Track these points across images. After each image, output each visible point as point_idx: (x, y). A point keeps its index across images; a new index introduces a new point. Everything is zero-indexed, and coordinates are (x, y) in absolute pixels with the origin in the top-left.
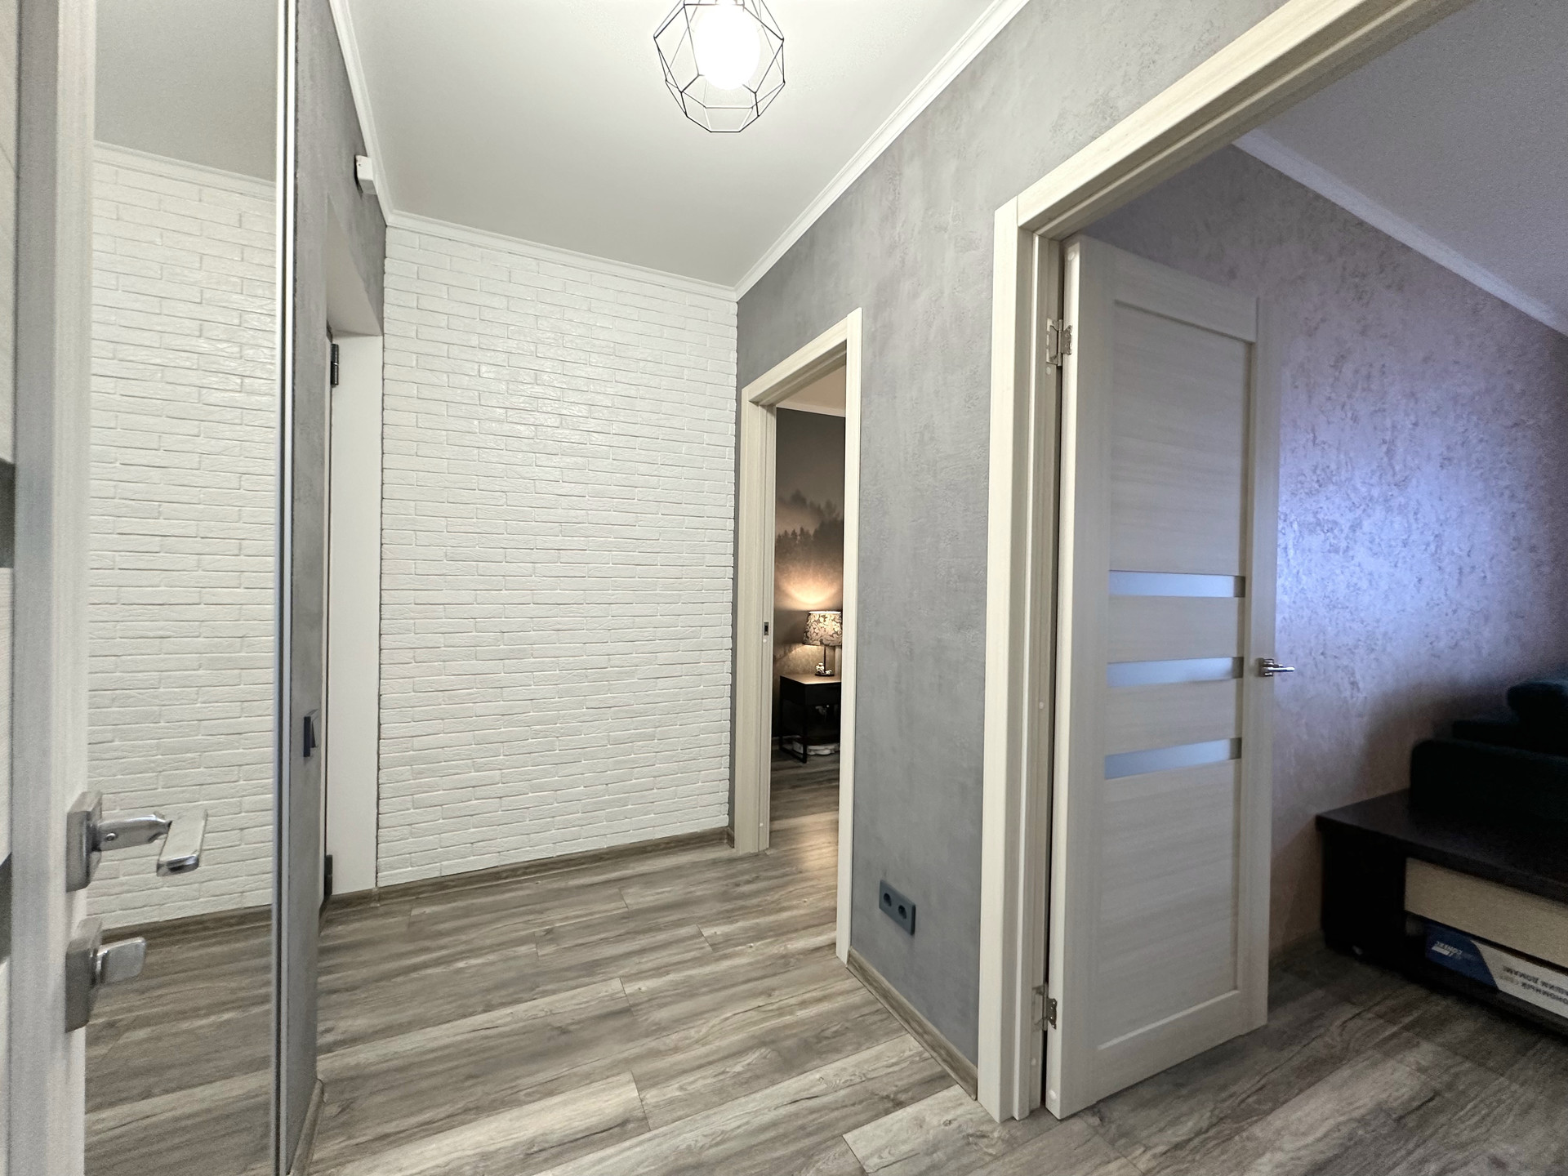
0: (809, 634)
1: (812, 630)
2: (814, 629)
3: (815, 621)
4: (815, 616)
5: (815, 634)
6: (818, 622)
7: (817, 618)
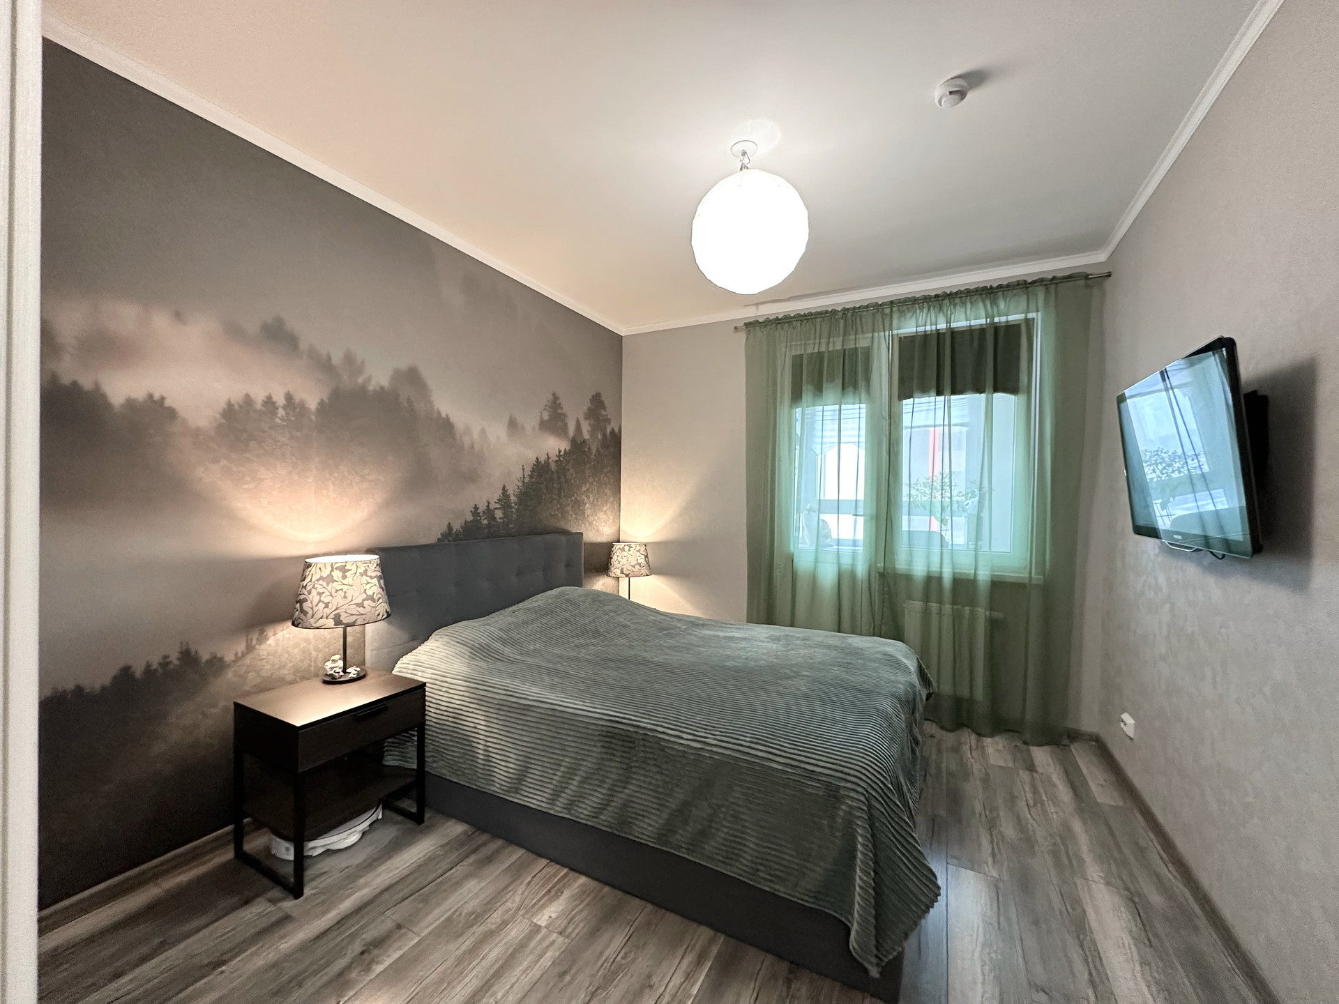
0: (305, 606)
1: (314, 597)
2: (320, 594)
3: (321, 578)
4: (321, 567)
5: (321, 605)
6: (330, 579)
7: (325, 573)
